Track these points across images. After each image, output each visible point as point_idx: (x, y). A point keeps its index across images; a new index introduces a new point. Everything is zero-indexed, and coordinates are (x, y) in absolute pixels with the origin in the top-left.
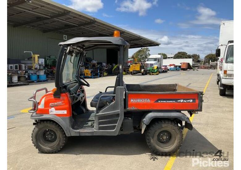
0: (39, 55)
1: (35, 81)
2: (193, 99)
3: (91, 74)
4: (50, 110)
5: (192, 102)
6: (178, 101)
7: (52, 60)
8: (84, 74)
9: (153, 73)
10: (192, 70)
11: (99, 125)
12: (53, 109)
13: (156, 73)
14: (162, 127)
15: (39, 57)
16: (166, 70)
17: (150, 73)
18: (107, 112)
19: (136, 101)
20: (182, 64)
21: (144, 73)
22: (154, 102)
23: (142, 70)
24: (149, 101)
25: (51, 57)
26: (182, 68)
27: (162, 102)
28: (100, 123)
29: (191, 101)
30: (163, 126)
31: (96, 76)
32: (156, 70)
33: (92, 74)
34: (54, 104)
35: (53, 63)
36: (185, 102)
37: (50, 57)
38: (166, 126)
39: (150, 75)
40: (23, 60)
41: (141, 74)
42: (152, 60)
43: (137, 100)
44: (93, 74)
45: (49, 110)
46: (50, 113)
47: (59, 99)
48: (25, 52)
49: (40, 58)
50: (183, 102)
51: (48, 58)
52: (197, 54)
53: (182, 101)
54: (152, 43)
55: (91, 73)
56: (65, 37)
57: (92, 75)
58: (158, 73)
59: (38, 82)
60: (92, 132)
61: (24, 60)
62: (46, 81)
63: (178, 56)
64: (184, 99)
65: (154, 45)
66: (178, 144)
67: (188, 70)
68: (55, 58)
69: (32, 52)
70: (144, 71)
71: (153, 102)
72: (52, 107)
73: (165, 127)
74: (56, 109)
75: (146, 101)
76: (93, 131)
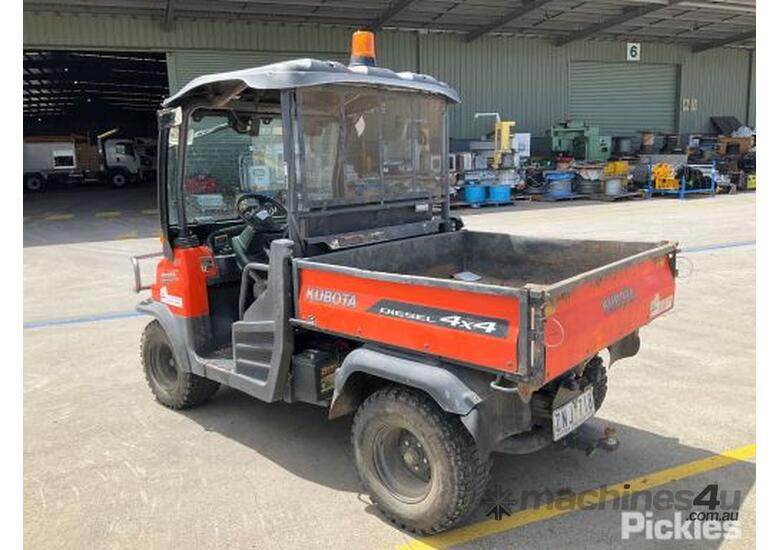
0: (513, 123)
1: (475, 206)
2: (499, 322)
3: (677, 181)
4: (162, 292)
5: (493, 333)
6: (444, 319)
7: (573, 135)
8: (654, 183)
11: (237, 357)
12: (165, 289)
14: (387, 415)
15: (513, 130)
19: (319, 297)
22: (368, 311)
24: (354, 303)
25: (568, 125)
27: (390, 315)
28: (239, 353)
29: (491, 327)
30: (388, 410)
31: (701, 191)
33: (680, 183)
35: (574, 145)
36: (467, 330)
37: (565, 126)
38: (398, 411)
40: (475, 140)
43: (322, 295)
44: (688, 180)
46: (162, 300)
48: (477, 115)
49: (518, 132)
50: (457, 327)
51: (560, 129)
53: (456, 321)
55: (676, 178)
56: (632, 51)
57: (683, 187)
59: (482, 206)
61: (480, 140)
62: (512, 204)
64: (464, 316)
66: (439, 500)
68: (585, 126)
69: (497, 114)
71: (364, 309)
73: (394, 414)
75: (345, 300)
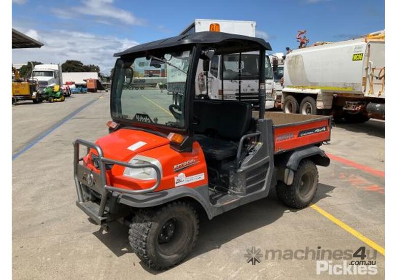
4: (176, 179)
9: (54, 98)
10: (105, 91)
11: (247, 185)
12: (182, 174)
13: (60, 99)
16: (68, 93)
17: (49, 99)
18: (254, 163)
20: (88, 81)
21: (37, 100)
22: (298, 137)
23: (34, 94)
26: (88, 87)
28: (248, 183)
32: (59, 93)
34: (183, 165)
39: (50, 102)
41: (32, 101)
42: (41, 75)
45: (173, 179)
46: (176, 185)
47: (190, 154)
52: (96, 65)
53: (318, 130)
54: (27, 43)
58: (63, 99)
60: (238, 201)
63: (68, 68)
65: (32, 45)
67: (98, 91)
70: (38, 94)
72: (179, 171)
74: (187, 175)
76: (239, 199)
